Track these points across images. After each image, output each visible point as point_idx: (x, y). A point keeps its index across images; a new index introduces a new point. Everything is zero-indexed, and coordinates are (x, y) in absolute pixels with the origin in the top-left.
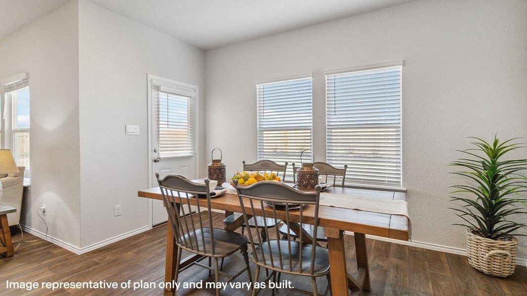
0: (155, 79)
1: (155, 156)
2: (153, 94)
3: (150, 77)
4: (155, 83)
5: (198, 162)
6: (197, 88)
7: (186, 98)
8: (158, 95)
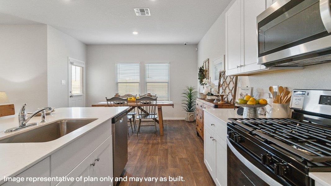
0: (71, 59)
1: (70, 94)
2: (70, 65)
3: (69, 58)
4: (71, 61)
5: (84, 97)
6: (84, 62)
7: (79, 67)
8: (71, 66)
